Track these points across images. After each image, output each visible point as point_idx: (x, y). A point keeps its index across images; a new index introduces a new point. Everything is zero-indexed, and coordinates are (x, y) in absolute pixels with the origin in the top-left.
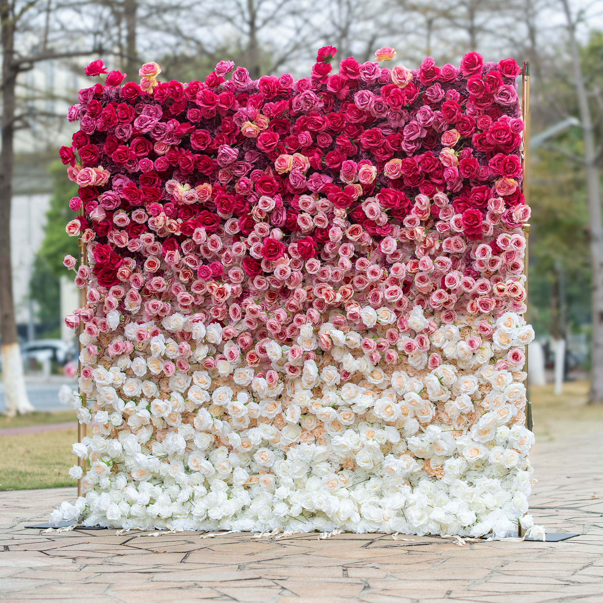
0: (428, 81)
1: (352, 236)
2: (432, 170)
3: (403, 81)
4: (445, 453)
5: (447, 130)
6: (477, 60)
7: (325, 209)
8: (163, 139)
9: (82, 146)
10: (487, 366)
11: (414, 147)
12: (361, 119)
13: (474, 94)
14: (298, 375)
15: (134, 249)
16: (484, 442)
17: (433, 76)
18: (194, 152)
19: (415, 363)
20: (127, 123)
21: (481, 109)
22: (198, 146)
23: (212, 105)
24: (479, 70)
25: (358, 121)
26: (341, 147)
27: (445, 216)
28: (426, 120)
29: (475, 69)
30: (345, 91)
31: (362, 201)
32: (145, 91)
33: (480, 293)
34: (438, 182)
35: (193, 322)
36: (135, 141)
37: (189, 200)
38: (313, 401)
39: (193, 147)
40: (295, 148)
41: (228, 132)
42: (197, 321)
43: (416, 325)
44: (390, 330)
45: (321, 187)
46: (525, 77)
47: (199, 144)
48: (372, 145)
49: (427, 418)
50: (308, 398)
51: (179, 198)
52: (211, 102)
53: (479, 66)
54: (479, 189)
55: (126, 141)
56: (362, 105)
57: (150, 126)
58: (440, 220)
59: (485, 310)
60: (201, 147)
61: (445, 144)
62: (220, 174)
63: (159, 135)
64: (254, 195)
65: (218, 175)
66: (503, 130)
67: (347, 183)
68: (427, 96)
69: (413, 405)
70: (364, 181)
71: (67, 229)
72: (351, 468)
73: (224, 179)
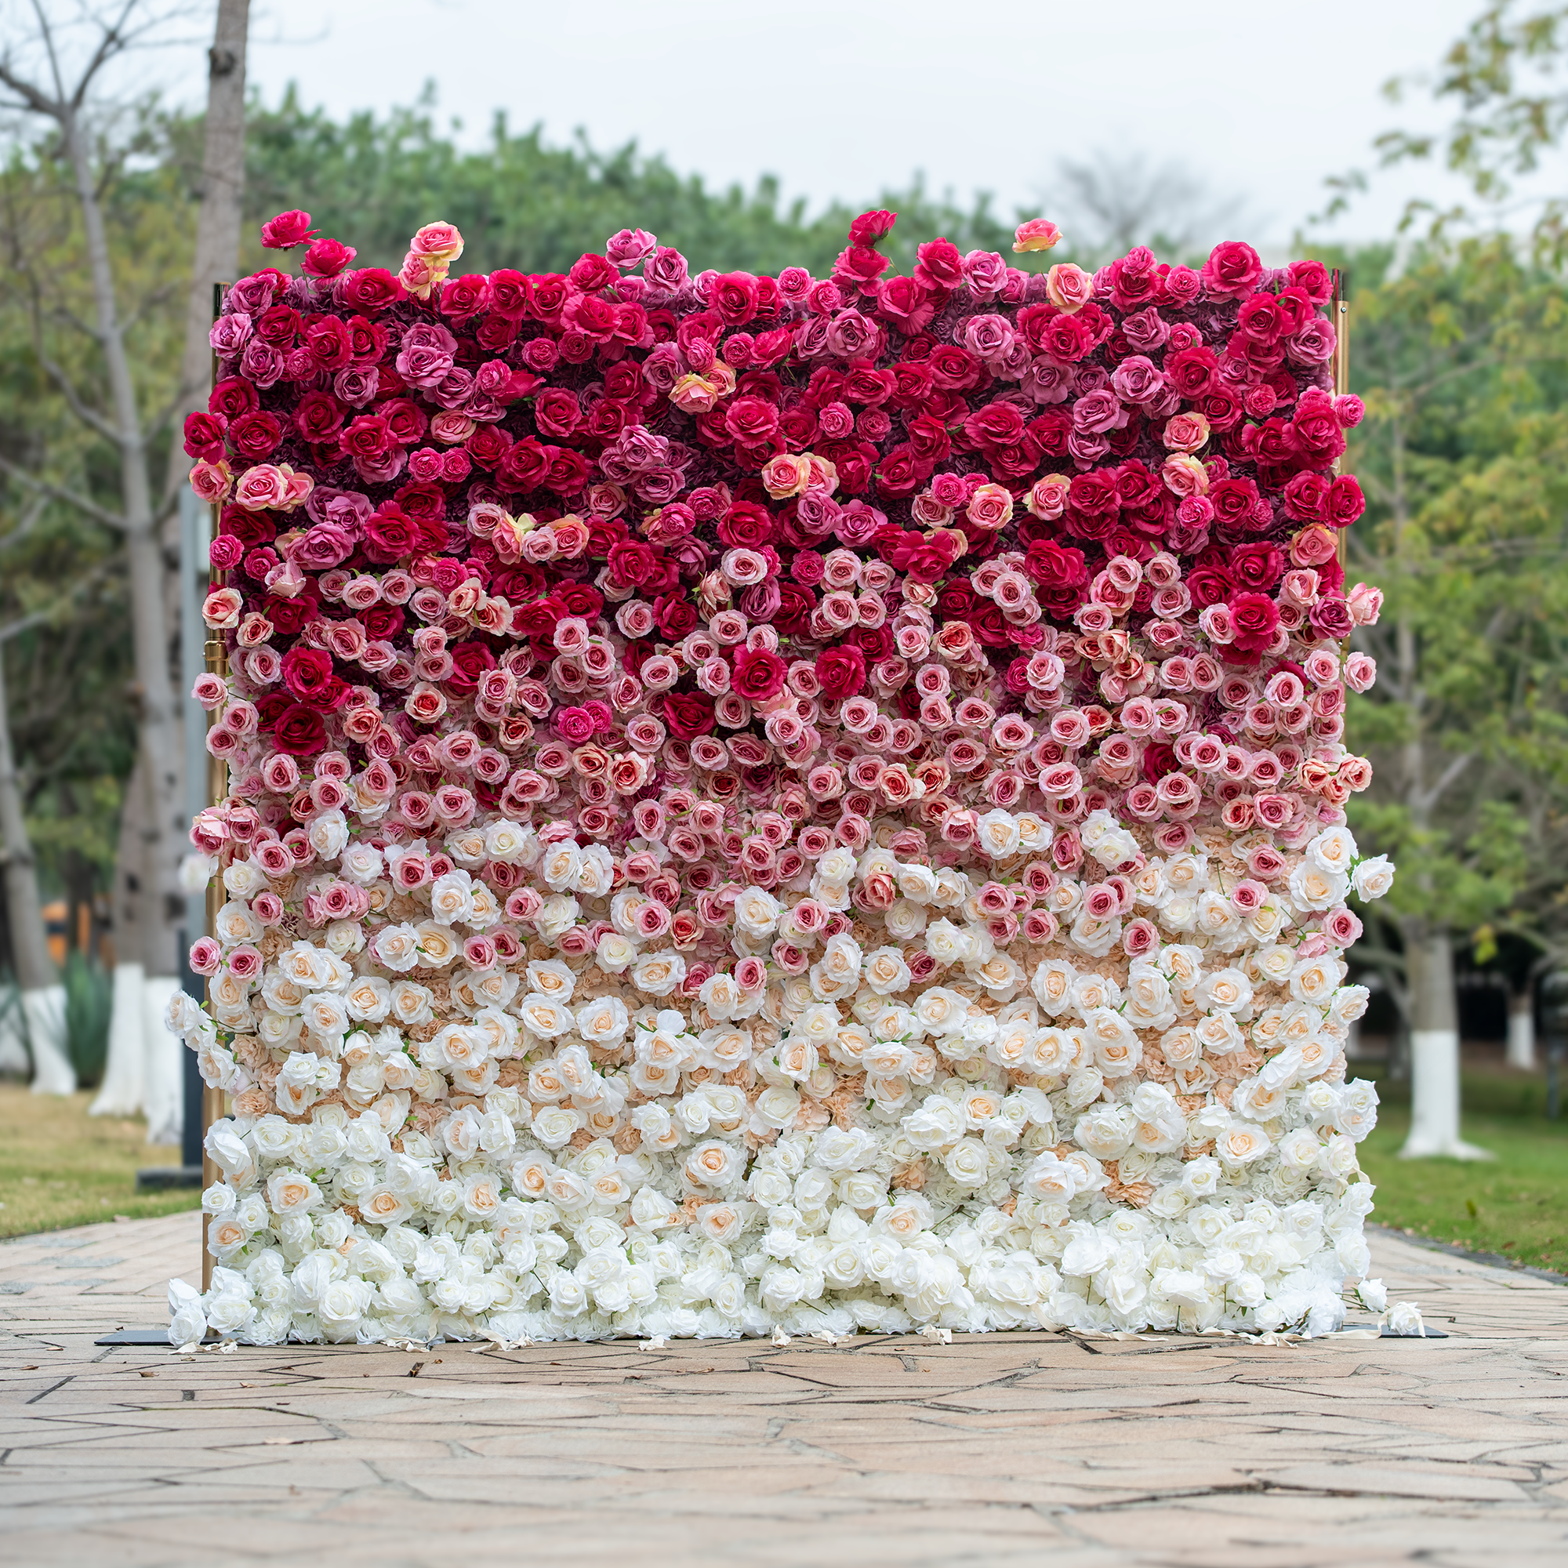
0: (1135, 301)
1: (946, 647)
2: (1144, 503)
3: (1077, 299)
4: (1163, 1148)
5: (1178, 413)
6: (1251, 261)
7: (880, 584)
8: (462, 407)
9: (240, 414)
10: (1274, 948)
11: (1100, 449)
12: (966, 381)
13: (1258, 336)
14: (802, 970)
15: (378, 666)
16: (1263, 1119)
17: (1143, 292)
18: (545, 441)
19: (1091, 941)
20: (367, 363)
21: (1263, 371)
22: (554, 426)
23: (605, 331)
24: (1254, 281)
25: (958, 385)
26: (929, 442)
27: (1167, 608)
28: (1141, 390)
29: (1245, 279)
30: (923, 315)
31: (970, 567)
32: (413, 291)
33: (1260, 783)
34: (1152, 529)
35: (551, 841)
36: (389, 407)
37: (537, 552)
38: (841, 1029)
39: (540, 427)
40: (803, 442)
41: (628, 396)
42: (560, 840)
43: (1113, 854)
44: (1034, 866)
45: (870, 534)
46: (1340, 303)
47: (556, 422)
48: (999, 441)
49: (1123, 1068)
50: (834, 1023)
51: (514, 546)
52: (604, 326)
53: (1253, 275)
54: (1254, 549)
55: (360, 406)
56: (985, 349)
57: (440, 372)
58: (1155, 616)
59: (1272, 821)
60: (562, 429)
61: (1174, 445)
62: (593, 496)
63: (454, 396)
64: (697, 546)
65: (589, 499)
66: (1325, 418)
67: (930, 525)
68: (1126, 335)
69: (1107, 1036)
70: (986, 522)
71: (205, 610)
72: (917, 1186)
73: (605, 506)
